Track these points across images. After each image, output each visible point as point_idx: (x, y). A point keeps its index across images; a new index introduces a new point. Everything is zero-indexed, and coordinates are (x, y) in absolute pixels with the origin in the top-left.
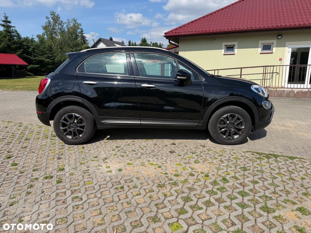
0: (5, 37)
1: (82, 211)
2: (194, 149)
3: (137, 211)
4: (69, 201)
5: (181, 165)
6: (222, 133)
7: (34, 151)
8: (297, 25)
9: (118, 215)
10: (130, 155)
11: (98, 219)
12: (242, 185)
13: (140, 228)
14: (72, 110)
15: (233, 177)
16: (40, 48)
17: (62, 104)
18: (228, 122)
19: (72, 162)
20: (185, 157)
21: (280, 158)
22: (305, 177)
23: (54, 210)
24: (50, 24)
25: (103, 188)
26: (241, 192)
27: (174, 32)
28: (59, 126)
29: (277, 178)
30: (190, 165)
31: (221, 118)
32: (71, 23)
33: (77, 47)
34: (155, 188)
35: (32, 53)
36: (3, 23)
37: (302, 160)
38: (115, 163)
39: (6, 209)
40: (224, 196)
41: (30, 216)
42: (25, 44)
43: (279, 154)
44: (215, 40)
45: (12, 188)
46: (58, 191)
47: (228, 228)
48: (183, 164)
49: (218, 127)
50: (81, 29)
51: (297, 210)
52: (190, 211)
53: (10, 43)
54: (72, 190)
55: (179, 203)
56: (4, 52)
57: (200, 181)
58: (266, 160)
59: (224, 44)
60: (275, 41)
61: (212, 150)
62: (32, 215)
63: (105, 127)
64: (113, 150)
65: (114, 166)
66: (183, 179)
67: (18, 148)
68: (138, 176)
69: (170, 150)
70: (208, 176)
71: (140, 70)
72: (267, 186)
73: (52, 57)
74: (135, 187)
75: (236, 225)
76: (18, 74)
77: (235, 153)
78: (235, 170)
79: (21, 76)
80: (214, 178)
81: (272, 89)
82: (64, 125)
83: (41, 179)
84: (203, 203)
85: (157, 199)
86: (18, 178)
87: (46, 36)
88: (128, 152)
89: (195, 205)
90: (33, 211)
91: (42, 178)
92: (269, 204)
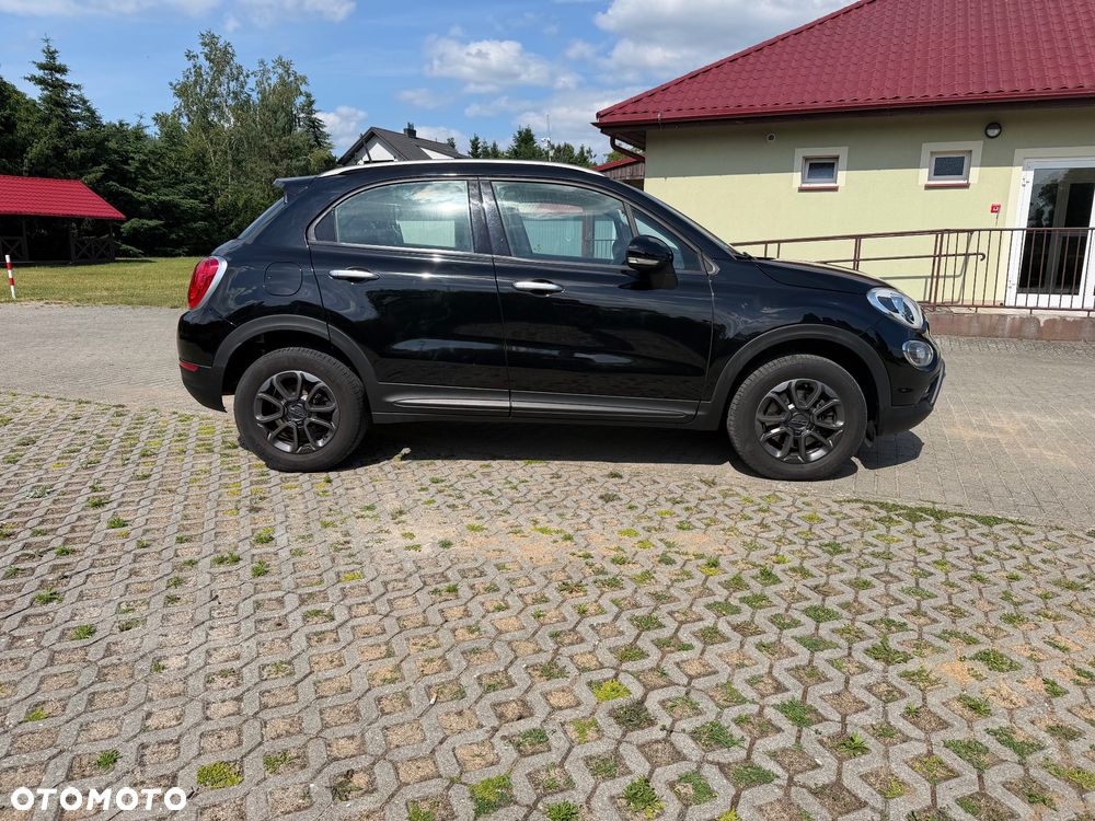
0: (46, 121)
1: (334, 648)
2: (680, 491)
3: (497, 650)
4: (295, 620)
5: (636, 534)
6: (770, 441)
7: (173, 487)
8: (1054, 89)
9: (443, 658)
10: (475, 504)
11: (385, 668)
12: (819, 592)
13: (505, 692)
14: (295, 359)
15: (793, 570)
16: (167, 161)
17: (262, 341)
18: (791, 407)
19: (296, 519)
20: (650, 512)
21: (952, 519)
22: (1020, 574)
23: (252, 643)
24: (201, 75)
25: (394, 590)
26: (815, 609)
27: (629, 109)
28: (252, 410)
29: (931, 574)
30: (663, 535)
31: (769, 394)
32: (271, 75)
33: (291, 158)
34: (551, 593)
35: (136, 178)
36: (39, 73)
37: (1020, 526)
38: (428, 525)
39: (111, 639)
40: (761, 618)
41: (183, 657)
42: (112, 145)
43: (951, 509)
44: (771, 138)
45: (121, 586)
46: (260, 596)
47: (763, 696)
48: (641, 532)
49: (757, 423)
50: (308, 96)
51: (975, 658)
52: (655, 654)
53: (61, 144)
54: (300, 595)
55: (621, 633)
56: (44, 174)
57: (690, 576)
58: (907, 524)
59: (801, 153)
60: (976, 146)
61: (738, 494)
62: (188, 653)
63: (397, 417)
64: (423, 489)
65: (428, 535)
66: (639, 572)
67: (123, 480)
68: (500, 561)
69: (602, 492)
70: (715, 564)
71: (512, 235)
72: (897, 596)
73: (205, 192)
74: (493, 589)
75: (787, 690)
76: (89, 249)
77: (808, 505)
78: (805, 551)
79: (100, 257)
80: (734, 571)
81: (964, 310)
82: (268, 409)
83: (204, 564)
84: (693, 634)
85: (558, 621)
86: (134, 561)
87: (184, 120)
88: (468, 497)
89: (672, 638)
90: (192, 643)
91: (208, 560)
92: (894, 642)
